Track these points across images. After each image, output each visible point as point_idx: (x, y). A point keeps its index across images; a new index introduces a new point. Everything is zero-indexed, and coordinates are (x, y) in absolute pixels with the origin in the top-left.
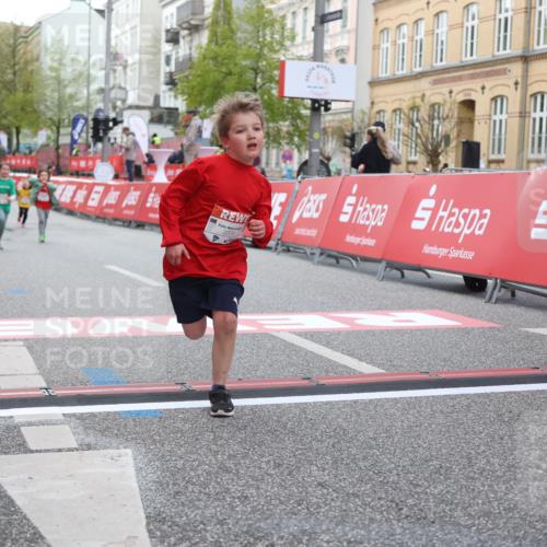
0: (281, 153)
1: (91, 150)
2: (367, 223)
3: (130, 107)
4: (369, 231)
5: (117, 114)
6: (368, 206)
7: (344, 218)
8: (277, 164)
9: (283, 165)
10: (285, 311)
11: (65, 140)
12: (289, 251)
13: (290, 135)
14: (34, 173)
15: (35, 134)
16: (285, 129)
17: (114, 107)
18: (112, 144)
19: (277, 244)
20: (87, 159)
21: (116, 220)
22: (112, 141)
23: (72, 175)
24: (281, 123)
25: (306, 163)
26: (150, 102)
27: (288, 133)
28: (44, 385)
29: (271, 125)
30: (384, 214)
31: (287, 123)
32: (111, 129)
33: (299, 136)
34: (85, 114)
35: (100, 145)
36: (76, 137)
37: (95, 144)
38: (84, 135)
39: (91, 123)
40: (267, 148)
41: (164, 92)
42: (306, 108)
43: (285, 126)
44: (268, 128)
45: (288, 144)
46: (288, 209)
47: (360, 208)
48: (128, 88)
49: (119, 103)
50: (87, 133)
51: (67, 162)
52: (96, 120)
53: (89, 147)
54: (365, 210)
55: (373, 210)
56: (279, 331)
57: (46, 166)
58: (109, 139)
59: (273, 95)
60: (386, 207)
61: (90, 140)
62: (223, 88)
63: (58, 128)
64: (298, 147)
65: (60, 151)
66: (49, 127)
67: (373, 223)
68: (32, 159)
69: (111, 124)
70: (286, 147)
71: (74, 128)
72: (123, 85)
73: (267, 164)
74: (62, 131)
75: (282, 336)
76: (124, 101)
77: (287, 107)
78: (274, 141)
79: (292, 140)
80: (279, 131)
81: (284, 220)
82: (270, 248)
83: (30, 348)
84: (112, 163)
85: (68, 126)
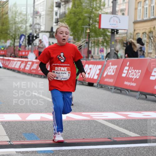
0: (99, 49)
1: (27, 48)
2: (133, 77)
3: (42, 32)
4: (133, 80)
5: (37, 34)
6: (133, 70)
7: (124, 75)
8: (98, 53)
9: (100, 54)
10: (101, 111)
11: (17, 44)
12: (102, 87)
13: (103, 42)
14: (5, 56)
15: (6, 42)
16: (101, 40)
17: (36, 32)
18: (35, 46)
19: (98, 85)
20: (25, 52)
21: (36, 75)
22: (35, 44)
23: (19, 57)
24: (99, 38)
25: (109, 54)
26: (49, 30)
27: (102, 41)
28: (9, 140)
29: (96, 38)
30: (139, 74)
31: (102, 38)
32: (35, 40)
33: (106, 43)
34: (25, 34)
35: (30, 46)
36: (21, 43)
37: (28, 46)
38: (24, 42)
39: (27, 38)
40: (94, 48)
41: (55, 26)
42: (109, 32)
43: (101, 39)
44: (94, 39)
45: (102, 46)
46: (102, 71)
47: (130, 71)
48: (41, 24)
49: (38, 30)
50: (26, 41)
51: (17, 52)
52: (29, 37)
53: (26, 47)
54: (132, 72)
55: (135, 72)
56: (98, 119)
57: (9, 54)
58: (34, 44)
59: (96, 27)
60: (140, 71)
61: (27, 44)
62: (77, 24)
63: (14, 40)
64: (106, 47)
65: (15, 48)
66: (11, 39)
67: (135, 77)
68: (4, 51)
69: (34, 38)
70: (101, 47)
71: (20, 39)
72: (39, 23)
73: (94, 53)
74: (16, 41)
75: (100, 121)
76: (39, 29)
77: (102, 32)
78: (97, 45)
79: (103, 44)
80: (98, 41)
81: (100, 75)
82: (95, 86)
83: (3, 125)
84: (35, 53)
85: (18, 39)
